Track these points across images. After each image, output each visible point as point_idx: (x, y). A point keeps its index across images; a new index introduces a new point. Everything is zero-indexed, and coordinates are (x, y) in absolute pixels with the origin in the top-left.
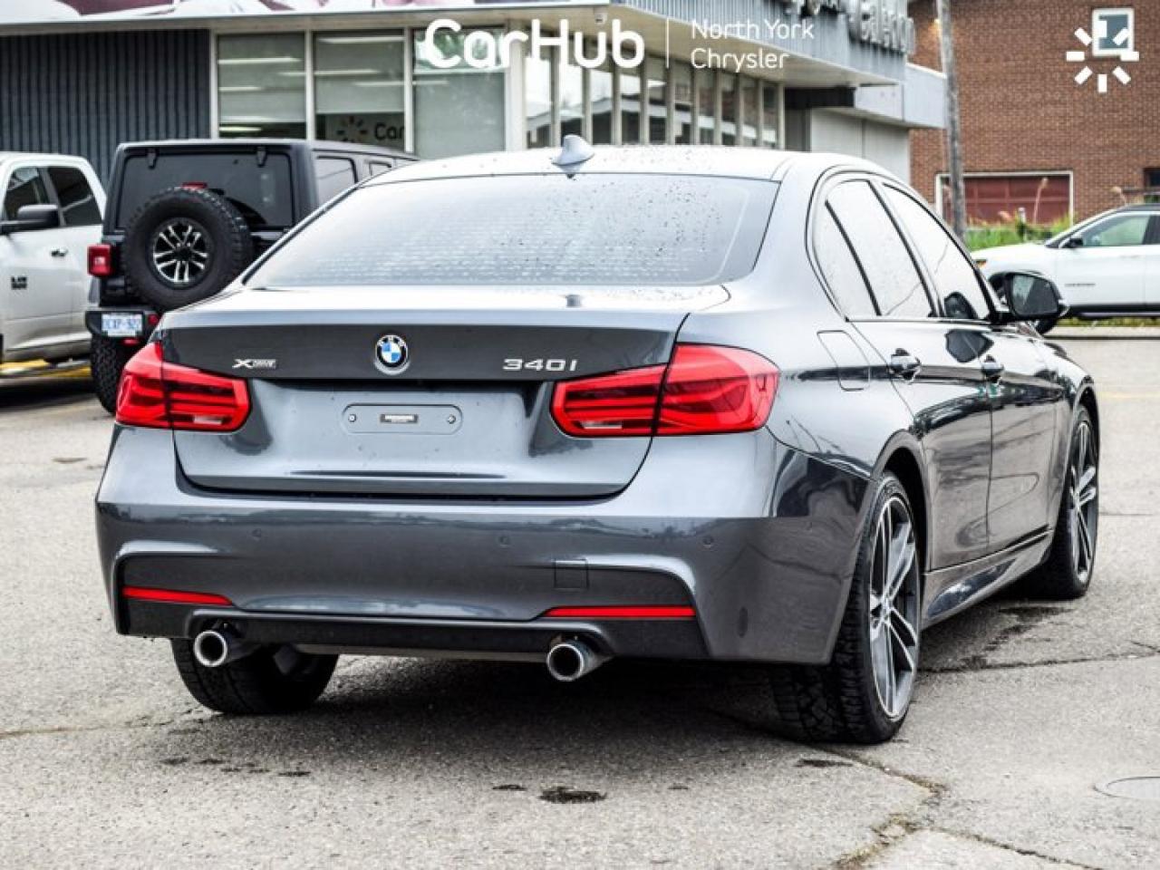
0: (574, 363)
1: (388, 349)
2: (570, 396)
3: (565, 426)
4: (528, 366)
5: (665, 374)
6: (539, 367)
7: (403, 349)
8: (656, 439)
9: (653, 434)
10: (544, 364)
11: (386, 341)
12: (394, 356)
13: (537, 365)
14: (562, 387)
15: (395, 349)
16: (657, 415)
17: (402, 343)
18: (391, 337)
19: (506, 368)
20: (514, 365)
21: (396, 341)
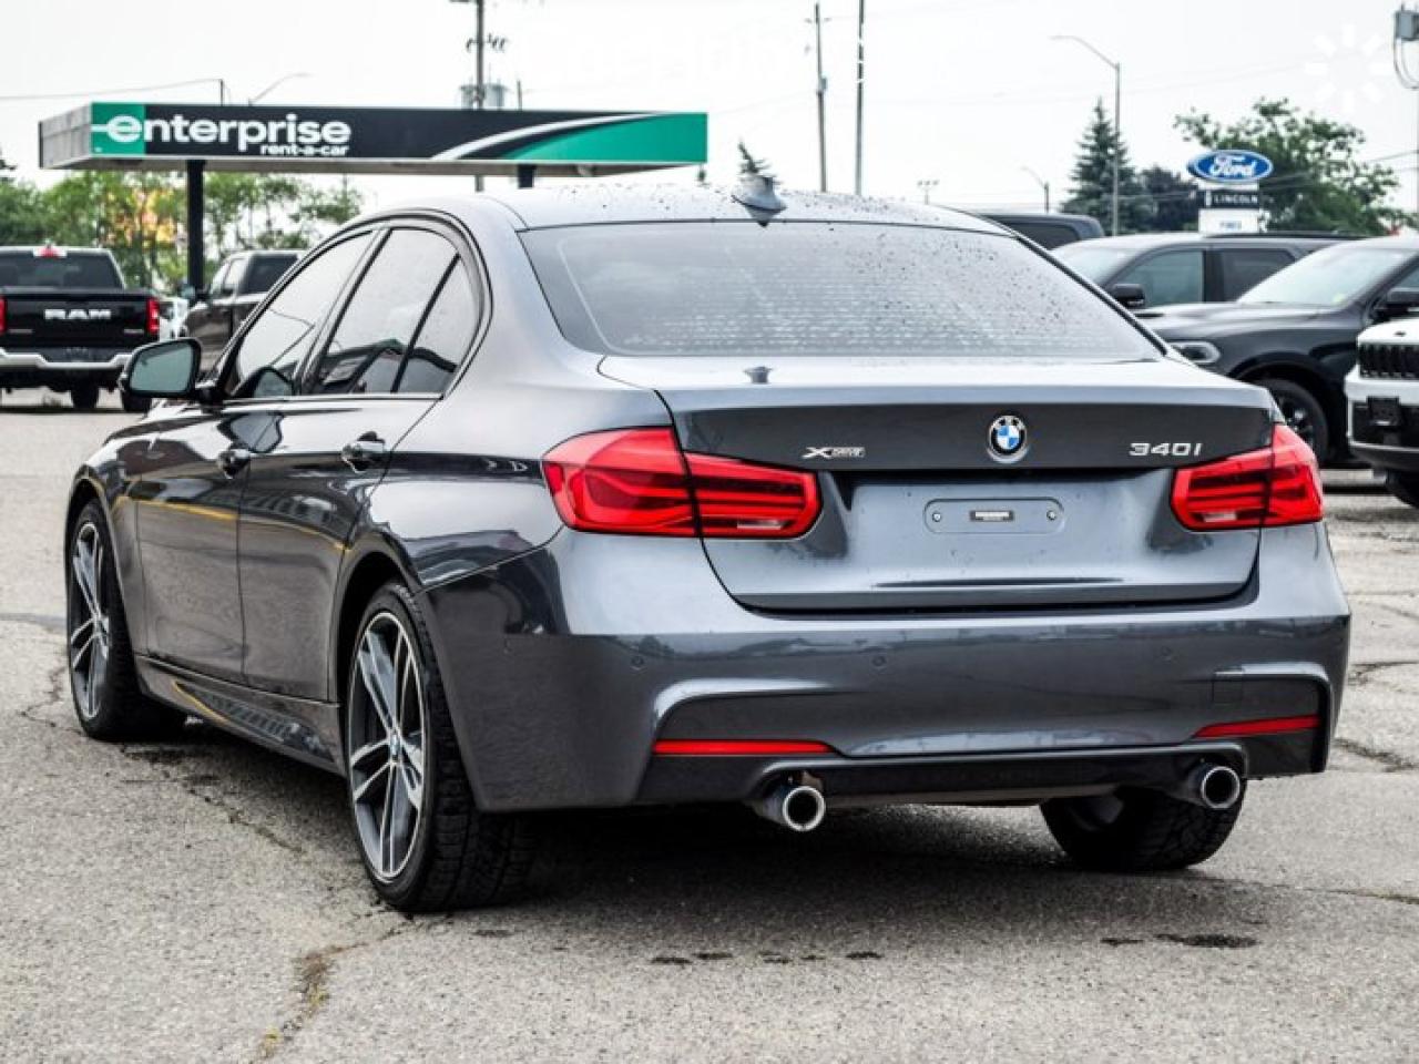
0: (1198, 446)
1: (1005, 433)
2: (1196, 484)
3: (1184, 519)
4: (1155, 450)
5: (1273, 456)
6: (1165, 452)
7: (1022, 432)
8: (1264, 531)
9: (1260, 526)
10: (1171, 448)
11: (1003, 423)
12: (1011, 441)
13: (1163, 449)
14: (1185, 475)
15: (1014, 432)
16: (1266, 503)
17: (1021, 425)
18: (1009, 419)
19: (1133, 453)
20: (1141, 449)
21: (1015, 423)
